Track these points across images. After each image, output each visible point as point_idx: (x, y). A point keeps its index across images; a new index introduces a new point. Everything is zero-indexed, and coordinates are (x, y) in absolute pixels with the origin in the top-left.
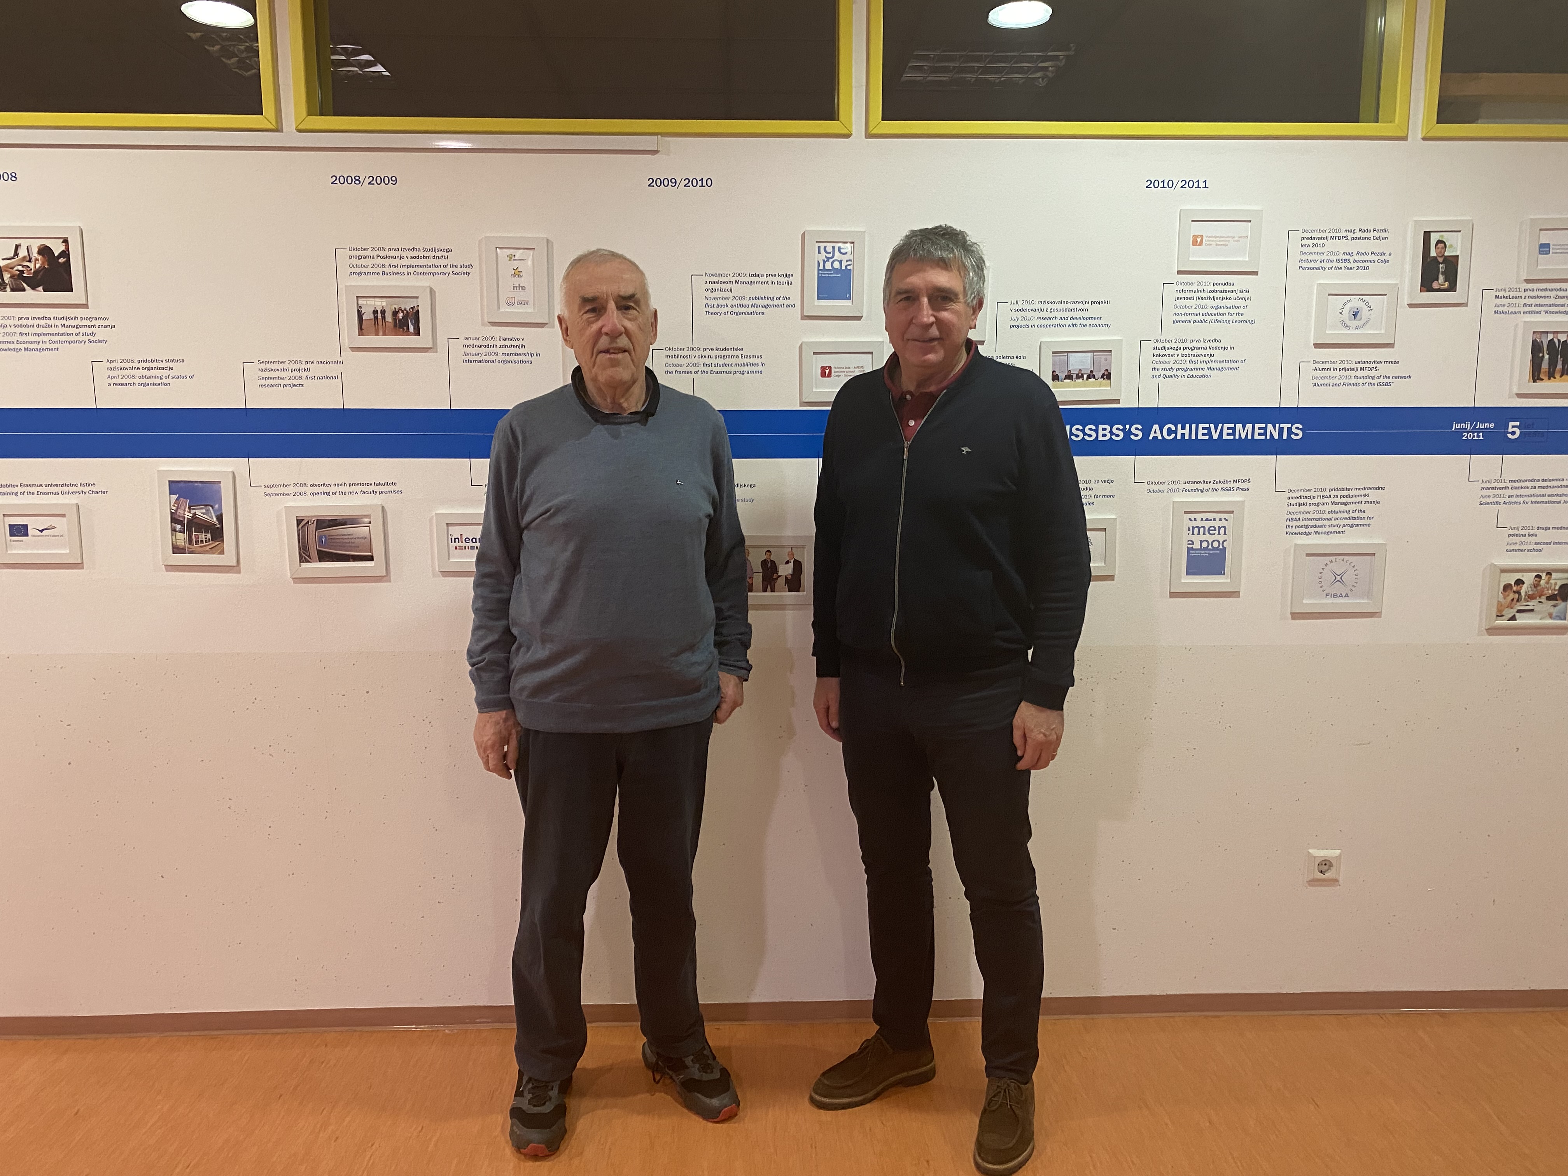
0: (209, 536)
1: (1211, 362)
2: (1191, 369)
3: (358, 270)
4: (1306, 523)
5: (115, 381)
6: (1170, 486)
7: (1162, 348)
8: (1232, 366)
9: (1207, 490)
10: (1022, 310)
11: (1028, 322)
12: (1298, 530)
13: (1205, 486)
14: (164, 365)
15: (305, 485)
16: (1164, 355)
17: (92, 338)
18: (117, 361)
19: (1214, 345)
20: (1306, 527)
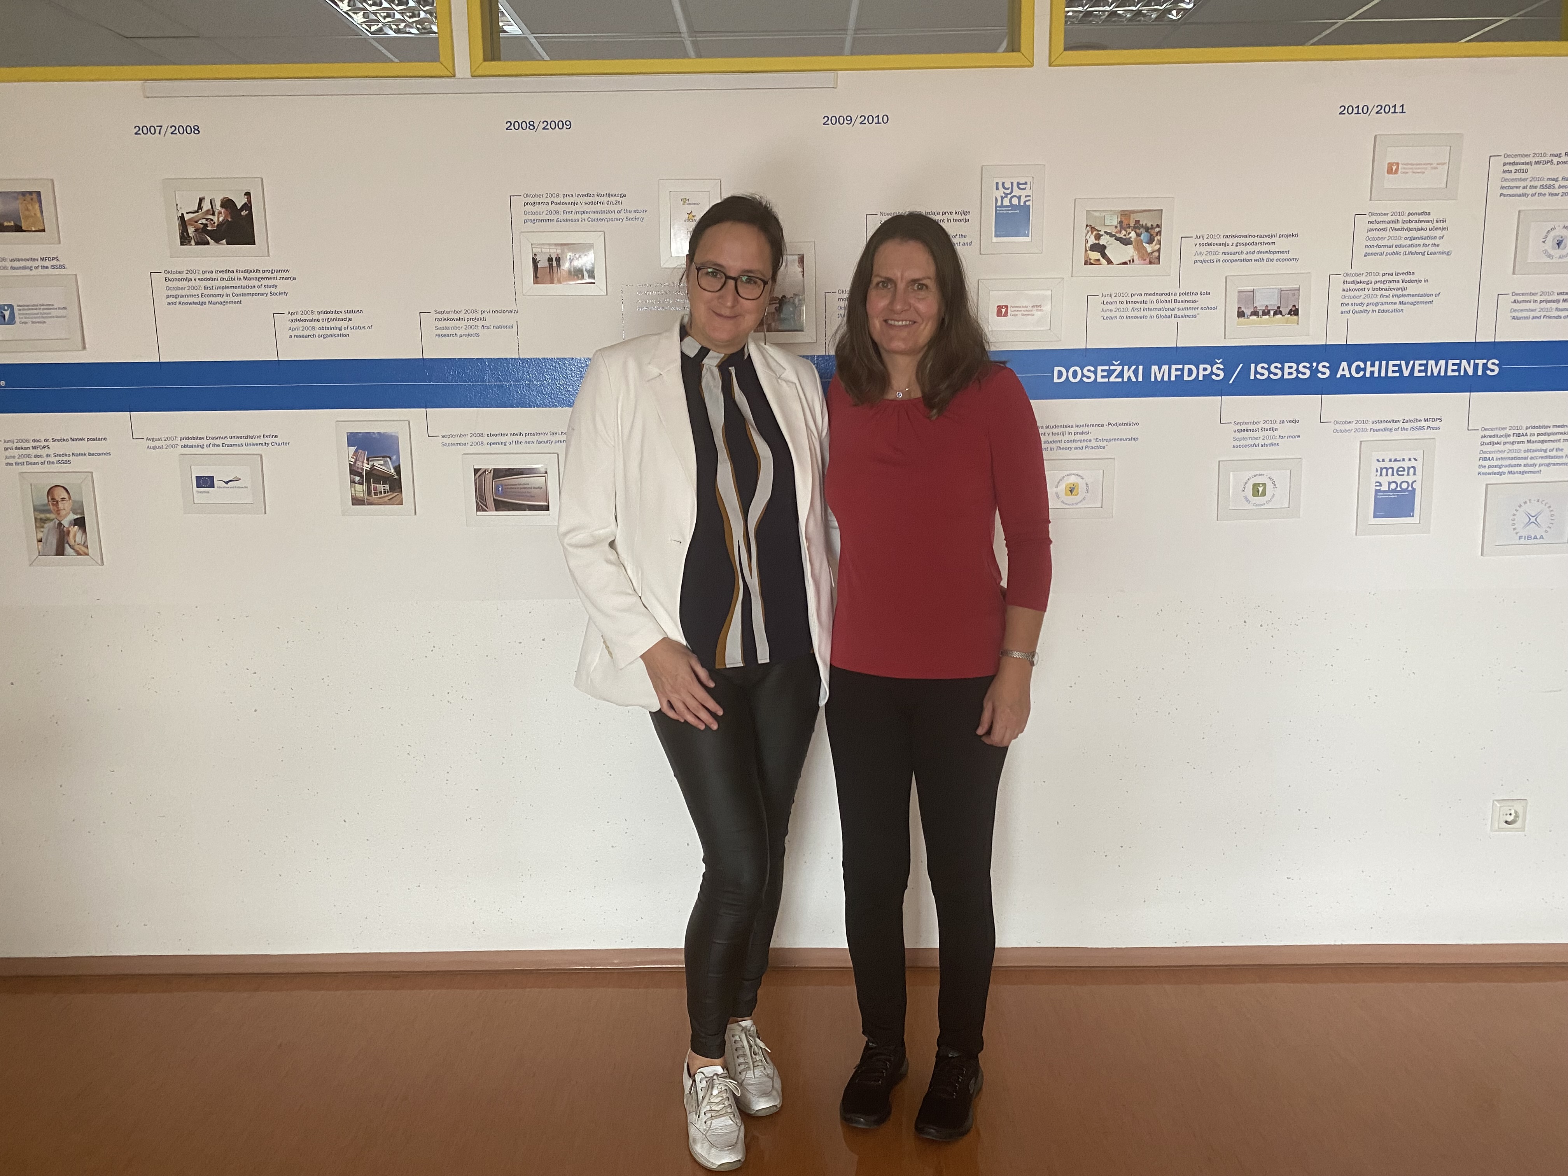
0: (387, 487)
1: (1403, 296)
2: (1382, 304)
3: (532, 217)
4: (1499, 463)
5: (296, 333)
6: (1358, 426)
7: (1353, 282)
8: (1425, 300)
9: (1396, 430)
10: (1207, 244)
11: (1212, 257)
12: (1491, 470)
13: (1396, 425)
14: (343, 316)
15: (481, 435)
16: (1353, 290)
17: (273, 290)
18: (298, 313)
19: (1408, 278)
20: (1500, 467)
